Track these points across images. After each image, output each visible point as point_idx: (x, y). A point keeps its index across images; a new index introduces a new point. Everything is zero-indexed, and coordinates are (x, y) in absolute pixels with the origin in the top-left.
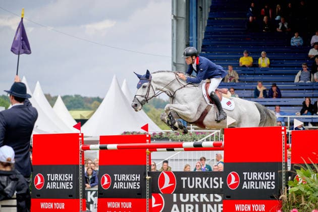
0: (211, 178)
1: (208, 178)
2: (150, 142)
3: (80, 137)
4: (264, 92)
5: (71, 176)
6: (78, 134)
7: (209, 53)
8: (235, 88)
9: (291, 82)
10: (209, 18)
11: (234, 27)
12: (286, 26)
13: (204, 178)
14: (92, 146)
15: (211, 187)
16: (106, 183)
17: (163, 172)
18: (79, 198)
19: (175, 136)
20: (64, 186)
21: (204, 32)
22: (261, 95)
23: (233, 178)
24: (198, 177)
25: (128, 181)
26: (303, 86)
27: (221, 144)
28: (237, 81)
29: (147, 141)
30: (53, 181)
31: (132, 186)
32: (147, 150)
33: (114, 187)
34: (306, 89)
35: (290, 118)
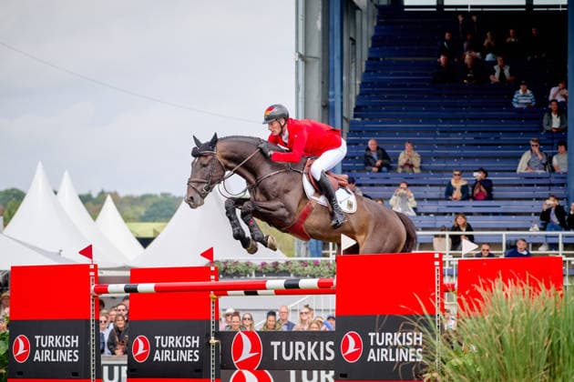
0: (322, 343)
1: (316, 343)
2: (216, 279)
3: (92, 270)
4: (464, 189)
5: (75, 339)
6: (88, 266)
7: (367, 119)
8: (410, 182)
9: (512, 171)
10: (369, 59)
11: (414, 74)
12: (507, 72)
13: (309, 343)
14: (111, 287)
15: (322, 359)
16: (141, 350)
17: (240, 332)
18: (90, 378)
19: (301, 268)
20: (64, 357)
21: (358, 82)
22: (457, 194)
23: (352, 342)
24: (299, 341)
25: (178, 348)
26: (533, 178)
27: (332, 284)
28: (417, 171)
29: (213, 277)
30: (44, 349)
31: (185, 357)
32: (212, 295)
33: (155, 358)
34: (538, 185)
35: (507, 235)
